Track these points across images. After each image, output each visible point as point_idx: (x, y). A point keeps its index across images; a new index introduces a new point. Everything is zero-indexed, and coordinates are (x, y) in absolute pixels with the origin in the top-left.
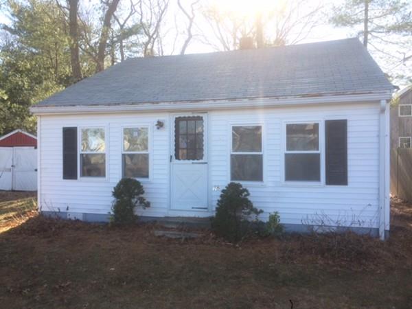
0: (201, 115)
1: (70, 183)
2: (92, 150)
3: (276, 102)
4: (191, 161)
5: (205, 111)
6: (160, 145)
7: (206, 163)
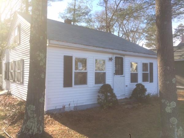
0: (123, 57)
1: (68, 89)
2: (80, 70)
3: (148, 55)
4: (120, 76)
5: (124, 55)
6: (109, 68)
7: (124, 76)
